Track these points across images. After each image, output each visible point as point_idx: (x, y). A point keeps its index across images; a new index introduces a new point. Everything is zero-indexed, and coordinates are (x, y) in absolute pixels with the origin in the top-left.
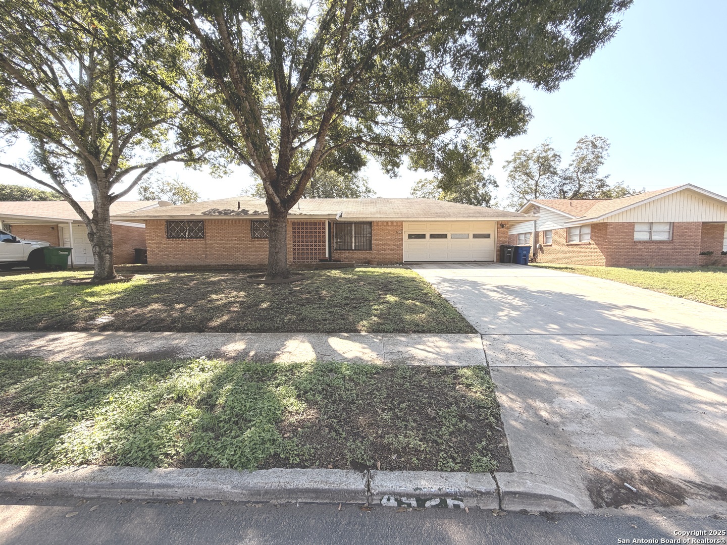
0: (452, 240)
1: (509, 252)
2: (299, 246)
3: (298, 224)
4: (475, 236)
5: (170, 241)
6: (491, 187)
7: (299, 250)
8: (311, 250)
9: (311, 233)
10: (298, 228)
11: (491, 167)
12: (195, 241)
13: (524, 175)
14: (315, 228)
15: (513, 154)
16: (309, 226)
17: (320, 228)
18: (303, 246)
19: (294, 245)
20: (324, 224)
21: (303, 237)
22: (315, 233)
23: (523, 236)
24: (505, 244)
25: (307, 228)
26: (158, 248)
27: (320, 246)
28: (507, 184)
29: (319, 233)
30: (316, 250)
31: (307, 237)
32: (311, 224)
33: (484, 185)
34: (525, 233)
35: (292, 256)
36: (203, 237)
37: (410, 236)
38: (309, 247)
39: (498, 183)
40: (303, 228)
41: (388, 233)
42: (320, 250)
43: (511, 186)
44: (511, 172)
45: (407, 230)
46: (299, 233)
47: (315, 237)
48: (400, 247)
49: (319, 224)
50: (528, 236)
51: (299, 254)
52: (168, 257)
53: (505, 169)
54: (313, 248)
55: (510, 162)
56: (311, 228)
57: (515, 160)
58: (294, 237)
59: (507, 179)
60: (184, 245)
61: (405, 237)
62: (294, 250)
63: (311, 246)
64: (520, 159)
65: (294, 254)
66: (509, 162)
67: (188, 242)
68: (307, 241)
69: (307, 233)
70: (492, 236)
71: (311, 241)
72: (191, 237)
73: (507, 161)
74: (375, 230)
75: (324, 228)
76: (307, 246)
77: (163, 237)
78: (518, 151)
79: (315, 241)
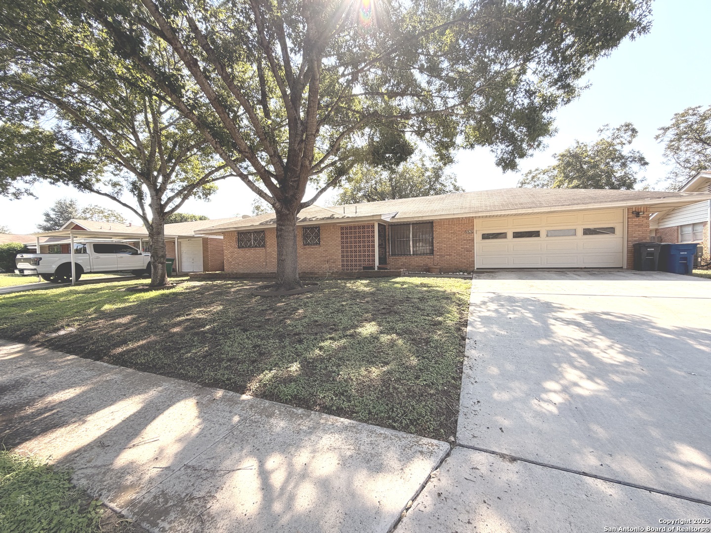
0: (547, 238)
1: (651, 254)
2: (347, 252)
3: (346, 228)
4: (587, 232)
5: (240, 251)
6: (634, 167)
7: (347, 256)
8: (360, 256)
9: (359, 237)
10: (347, 233)
11: (634, 140)
12: (258, 250)
13: (697, 143)
14: (364, 232)
15: (673, 116)
16: (357, 230)
17: (368, 232)
18: (351, 252)
19: (343, 252)
20: (373, 226)
21: (351, 242)
22: (364, 237)
23: (690, 228)
24: (644, 241)
25: (355, 233)
26: (232, 256)
27: (369, 251)
28: (665, 160)
29: (368, 237)
30: (364, 256)
31: (355, 242)
32: (359, 227)
33: (624, 165)
34: (694, 224)
35: (341, 263)
36: (264, 246)
37: (486, 237)
38: (358, 254)
39: (647, 160)
40: (351, 233)
41: (454, 233)
42: (369, 256)
43: (674, 161)
44: (671, 141)
45: (480, 229)
46: (347, 238)
47: (364, 242)
48: (471, 250)
49: (368, 227)
50: (699, 228)
51: (347, 261)
52: (239, 265)
53: (659, 140)
54: (362, 254)
55: (668, 128)
56: (359, 232)
57: (677, 125)
58: (342, 243)
59: (663, 152)
60: (250, 253)
61: (477, 237)
62: (343, 256)
63: (360, 251)
64: (686, 121)
65: (343, 261)
66: (666, 129)
67: (252, 251)
68: (355, 247)
69: (355, 237)
70: (618, 231)
71: (360, 247)
72: (256, 246)
73: (663, 129)
74: (437, 231)
75: (373, 232)
76: (355, 252)
77: (235, 247)
78: (681, 112)
79: (364, 246)
